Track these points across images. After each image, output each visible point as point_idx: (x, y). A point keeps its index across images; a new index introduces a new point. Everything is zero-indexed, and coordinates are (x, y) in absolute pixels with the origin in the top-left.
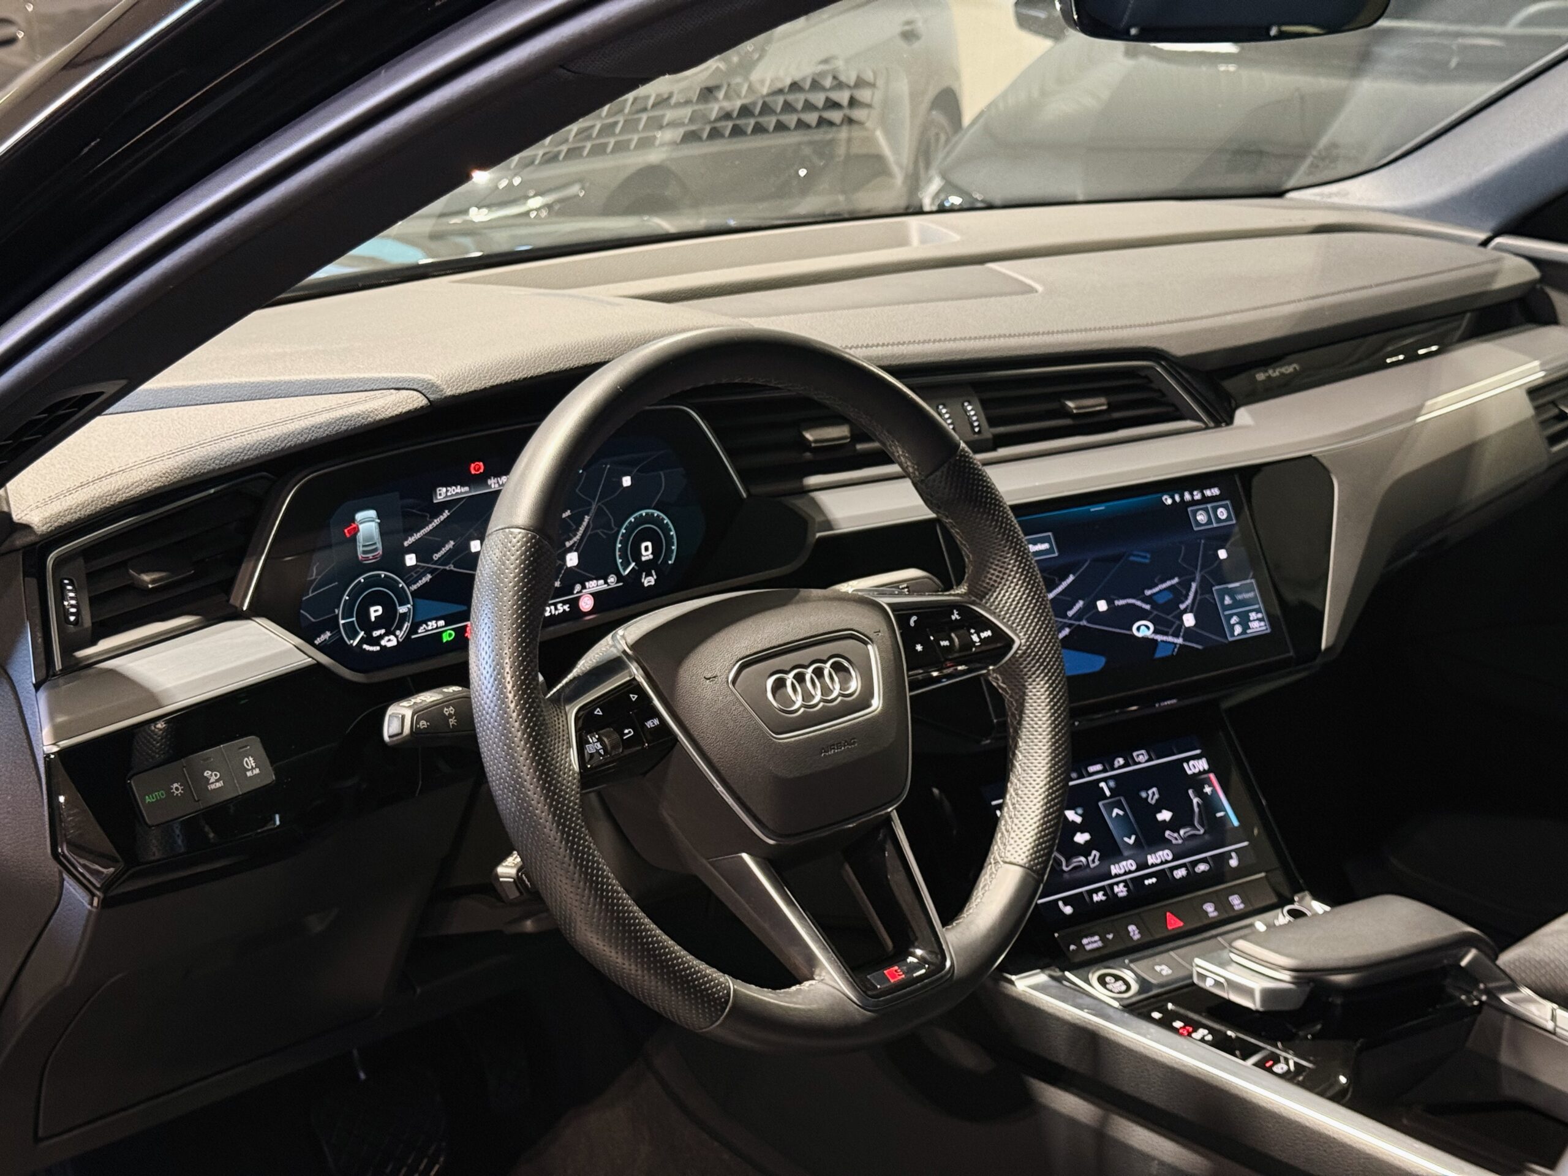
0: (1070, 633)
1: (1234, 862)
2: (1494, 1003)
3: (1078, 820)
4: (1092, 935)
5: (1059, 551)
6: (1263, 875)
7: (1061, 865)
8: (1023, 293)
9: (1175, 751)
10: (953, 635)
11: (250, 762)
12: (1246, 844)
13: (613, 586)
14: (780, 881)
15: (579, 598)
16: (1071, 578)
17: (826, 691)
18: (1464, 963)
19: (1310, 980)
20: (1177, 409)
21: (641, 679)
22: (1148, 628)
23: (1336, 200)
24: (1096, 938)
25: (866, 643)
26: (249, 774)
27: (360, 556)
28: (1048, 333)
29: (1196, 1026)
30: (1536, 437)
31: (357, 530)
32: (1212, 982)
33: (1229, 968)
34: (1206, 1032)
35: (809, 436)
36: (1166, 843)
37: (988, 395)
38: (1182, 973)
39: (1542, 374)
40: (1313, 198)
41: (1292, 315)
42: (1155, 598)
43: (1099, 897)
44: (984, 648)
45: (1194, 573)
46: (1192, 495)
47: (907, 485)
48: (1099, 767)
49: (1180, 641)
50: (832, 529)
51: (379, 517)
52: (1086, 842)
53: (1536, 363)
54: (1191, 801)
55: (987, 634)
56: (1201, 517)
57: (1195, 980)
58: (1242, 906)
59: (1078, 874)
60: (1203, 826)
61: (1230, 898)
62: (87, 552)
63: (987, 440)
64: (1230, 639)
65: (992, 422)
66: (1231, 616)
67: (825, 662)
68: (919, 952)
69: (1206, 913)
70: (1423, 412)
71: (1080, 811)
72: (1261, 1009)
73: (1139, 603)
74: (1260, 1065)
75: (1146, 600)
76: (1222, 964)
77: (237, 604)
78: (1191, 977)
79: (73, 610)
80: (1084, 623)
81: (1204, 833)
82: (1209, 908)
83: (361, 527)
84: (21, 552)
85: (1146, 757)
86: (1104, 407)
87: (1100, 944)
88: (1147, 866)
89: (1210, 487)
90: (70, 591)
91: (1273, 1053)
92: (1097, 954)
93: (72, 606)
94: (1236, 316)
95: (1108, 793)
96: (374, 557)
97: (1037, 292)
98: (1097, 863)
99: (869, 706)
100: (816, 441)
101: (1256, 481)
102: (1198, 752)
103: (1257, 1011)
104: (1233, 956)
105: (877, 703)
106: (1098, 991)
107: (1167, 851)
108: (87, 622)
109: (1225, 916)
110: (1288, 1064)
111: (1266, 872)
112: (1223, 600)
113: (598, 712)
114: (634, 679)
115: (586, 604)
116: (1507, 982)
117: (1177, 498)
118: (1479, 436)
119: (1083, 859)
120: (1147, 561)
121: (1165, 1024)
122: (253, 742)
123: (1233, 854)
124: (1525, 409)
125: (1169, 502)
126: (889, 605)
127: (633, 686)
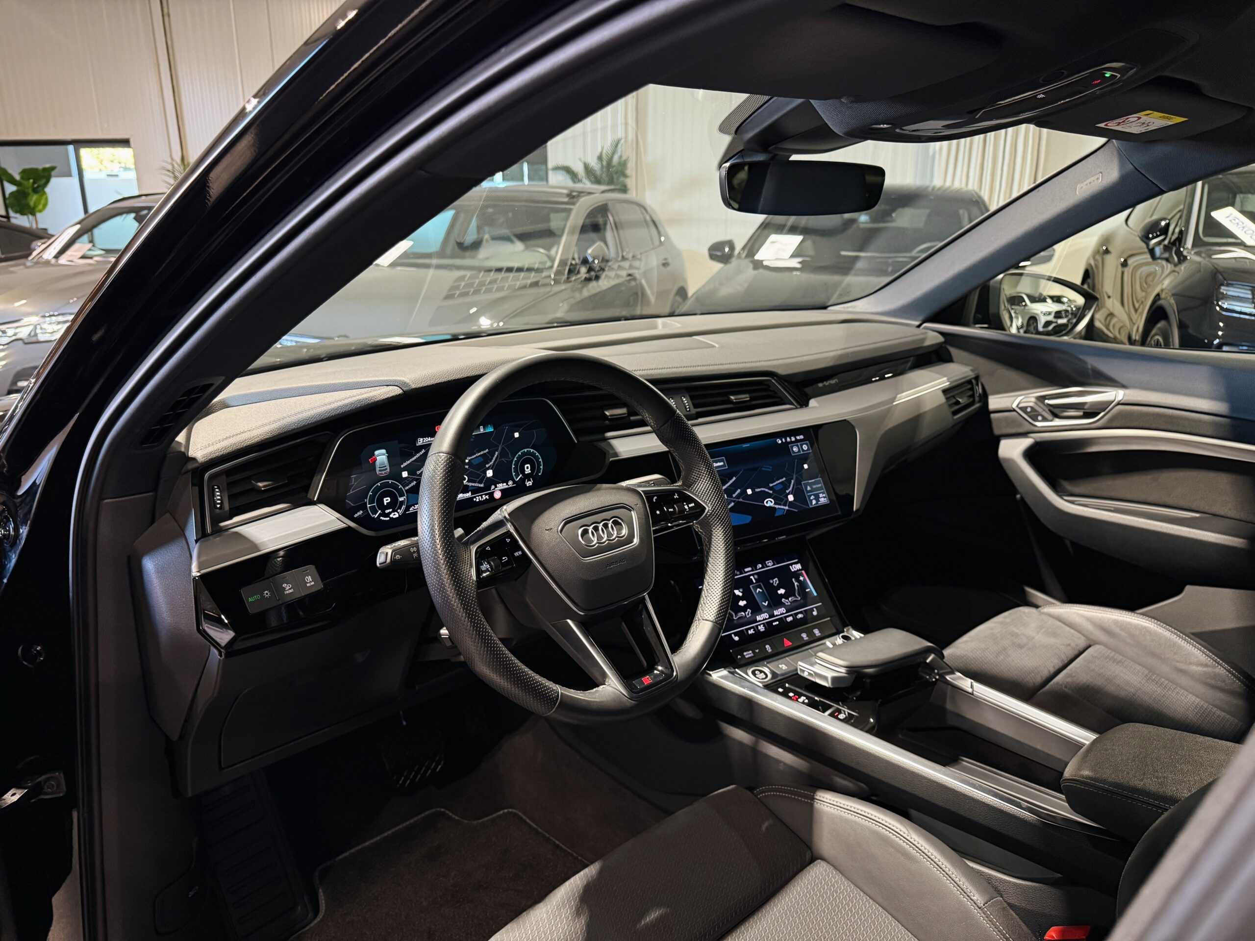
0: (734, 505)
1: (815, 613)
2: (942, 679)
3: (741, 594)
4: (748, 651)
5: (728, 466)
6: (829, 619)
7: (732, 616)
8: (709, 348)
9: (785, 560)
10: (675, 506)
11: (309, 578)
12: (820, 604)
13: (511, 486)
14: (587, 634)
15: (493, 492)
16: (734, 479)
17: (609, 535)
18: (928, 661)
19: (855, 672)
20: (782, 400)
21: (512, 530)
22: (772, 502)
23: (850, 310)
24: (751, 652)
25: (630, 511)
26: (308, 585)
27: (378, 472)
28: (721, 364)
29: (800, 695)
30: (947, 412)
31: (375, 460)
32: (807, 674)
33: (815, 666)
34: (805, 698)
35: (607, 413)
36: (782, 605)
37: (693, 393)
38: (792, 668)
39: (948, 383)
40: (840, 309)
41: (834, 357)
42: (774, 487)
43: (751, 632)
44: (691, 512)
45: (793, 476)
46: (791, 439)
47: (654, 435)
48: (750, 569)
49: (787, 508)
50: (618, 457)
51: (387, 453)
52: (745, 605)
53: (945, 379)
54: (794, 584)
55: (692, 505)
56: (795, 449)
57: (799, 672)
58: (820, 634)
59: (741, 621)
60: (800, 596)
61: (814, 631)
62: (228, 472)
63: (693, 414)
64: (811, 506)
65: (696, 406)
66: (811, 495)
67: (609, 520)
68: (660, 668)
69: (803, 638)
70: (897, 399)
71: (741, 590)
72: (831, 687)
73: (767, 490)
74: (831, 715)
75: (770, 488)
76: (812, 665)
77: (311, 498)
78: (796, 670)
79: (219, 502)
80: (741, 500)
81: (801, 599)
82: (804, 635)
83: (378, 458)
84: (191, 472)
85: (772, 564)
86: (748, 399)
87: (752, 655)
88: (774, 616)
89: (799, 435)
90: (217, 492)
91: (838, 708)
92: (751, 660)
93: (218, 500)
94: (808, 357)
95: (754, 581)
96: (385, 473)
97: (715, 347)
98: (750, 615)
99: (632, 542)
100: (611, 416)
101: (820, 432)
102: (796, 560)
103: (829, 688)
104: (818, 661)
105: (636, 541)
106: (752, 679)
107: (783, 609)
108: (227, 507)
109: (812, 639)
110: (845, 714)
111: (831, 617)
112: (806, 488)
113: (488, 548)
114: (509, 531)
115: (498, 495)
116: (949, 670)
117: (784, 440)
118: (922, 411)
119: (743, 613)
120: (770, 470)
121: (785, 694)
122: (311, 568)
123: (815, 609)
124: (942, 399)
125: (780, 442)
126: (642, 491)
127: (508, 534)
